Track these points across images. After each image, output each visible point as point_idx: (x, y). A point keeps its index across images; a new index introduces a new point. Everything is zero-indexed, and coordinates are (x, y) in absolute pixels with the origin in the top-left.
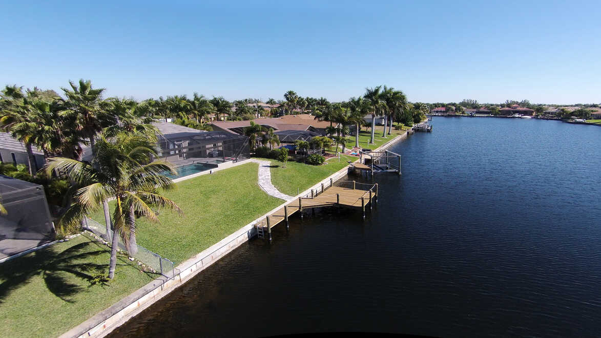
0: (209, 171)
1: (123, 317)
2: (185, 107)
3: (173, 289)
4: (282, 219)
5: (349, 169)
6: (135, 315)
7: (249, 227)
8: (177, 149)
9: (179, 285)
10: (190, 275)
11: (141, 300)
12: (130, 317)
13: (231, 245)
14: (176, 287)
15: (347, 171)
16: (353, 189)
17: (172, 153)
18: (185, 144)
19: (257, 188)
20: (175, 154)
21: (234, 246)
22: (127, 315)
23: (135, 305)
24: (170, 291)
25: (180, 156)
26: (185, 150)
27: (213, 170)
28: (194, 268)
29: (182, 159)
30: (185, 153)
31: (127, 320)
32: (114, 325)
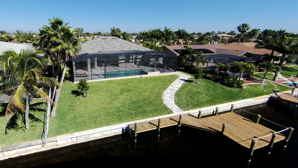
0: (141, 76)
1: (15, 153)
2: (157, 35)
3: (51, 148)
4: (153, 128)
5: (271, 98)
6: (23, 154)
7: (124, 125)
8: (134, 59)
9: (56, 147)
10: (65, 144)
11: (28, 148)
12: (20, 155)
13: (105, 133)
14: (54, 148)
15: (267, 99)
16: (255, 122)
17: (131, 61)
18: (140, 57)
19: (159, 96)
20: (132, 62)
21: (107, 135)
22: (18, 153)
23: (24, 149)
24: (49, 149)
25: (135, 64)
26: (138, 60)
27: (144, 76)
28: (70, 141)
29: (136, 65)
30: (138, 62)
31: (18, 156)
32: (9, 156)
